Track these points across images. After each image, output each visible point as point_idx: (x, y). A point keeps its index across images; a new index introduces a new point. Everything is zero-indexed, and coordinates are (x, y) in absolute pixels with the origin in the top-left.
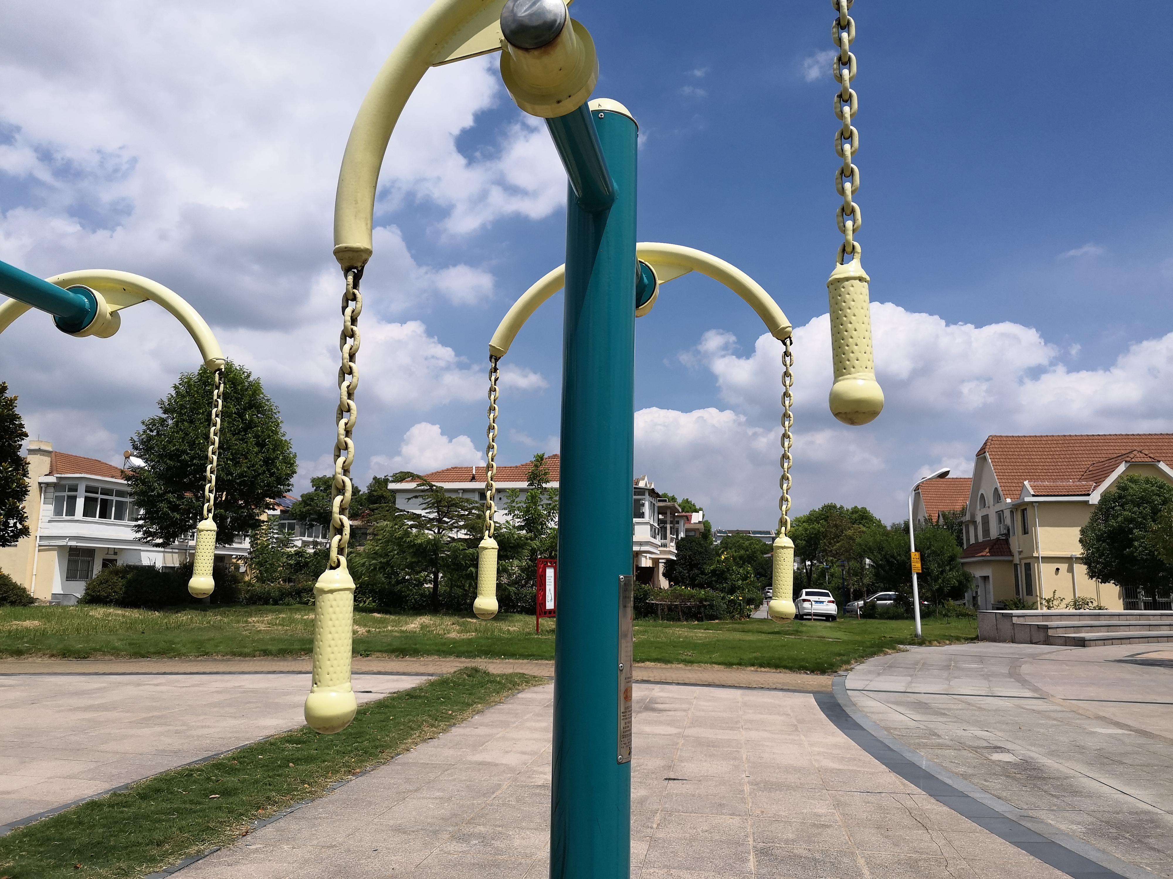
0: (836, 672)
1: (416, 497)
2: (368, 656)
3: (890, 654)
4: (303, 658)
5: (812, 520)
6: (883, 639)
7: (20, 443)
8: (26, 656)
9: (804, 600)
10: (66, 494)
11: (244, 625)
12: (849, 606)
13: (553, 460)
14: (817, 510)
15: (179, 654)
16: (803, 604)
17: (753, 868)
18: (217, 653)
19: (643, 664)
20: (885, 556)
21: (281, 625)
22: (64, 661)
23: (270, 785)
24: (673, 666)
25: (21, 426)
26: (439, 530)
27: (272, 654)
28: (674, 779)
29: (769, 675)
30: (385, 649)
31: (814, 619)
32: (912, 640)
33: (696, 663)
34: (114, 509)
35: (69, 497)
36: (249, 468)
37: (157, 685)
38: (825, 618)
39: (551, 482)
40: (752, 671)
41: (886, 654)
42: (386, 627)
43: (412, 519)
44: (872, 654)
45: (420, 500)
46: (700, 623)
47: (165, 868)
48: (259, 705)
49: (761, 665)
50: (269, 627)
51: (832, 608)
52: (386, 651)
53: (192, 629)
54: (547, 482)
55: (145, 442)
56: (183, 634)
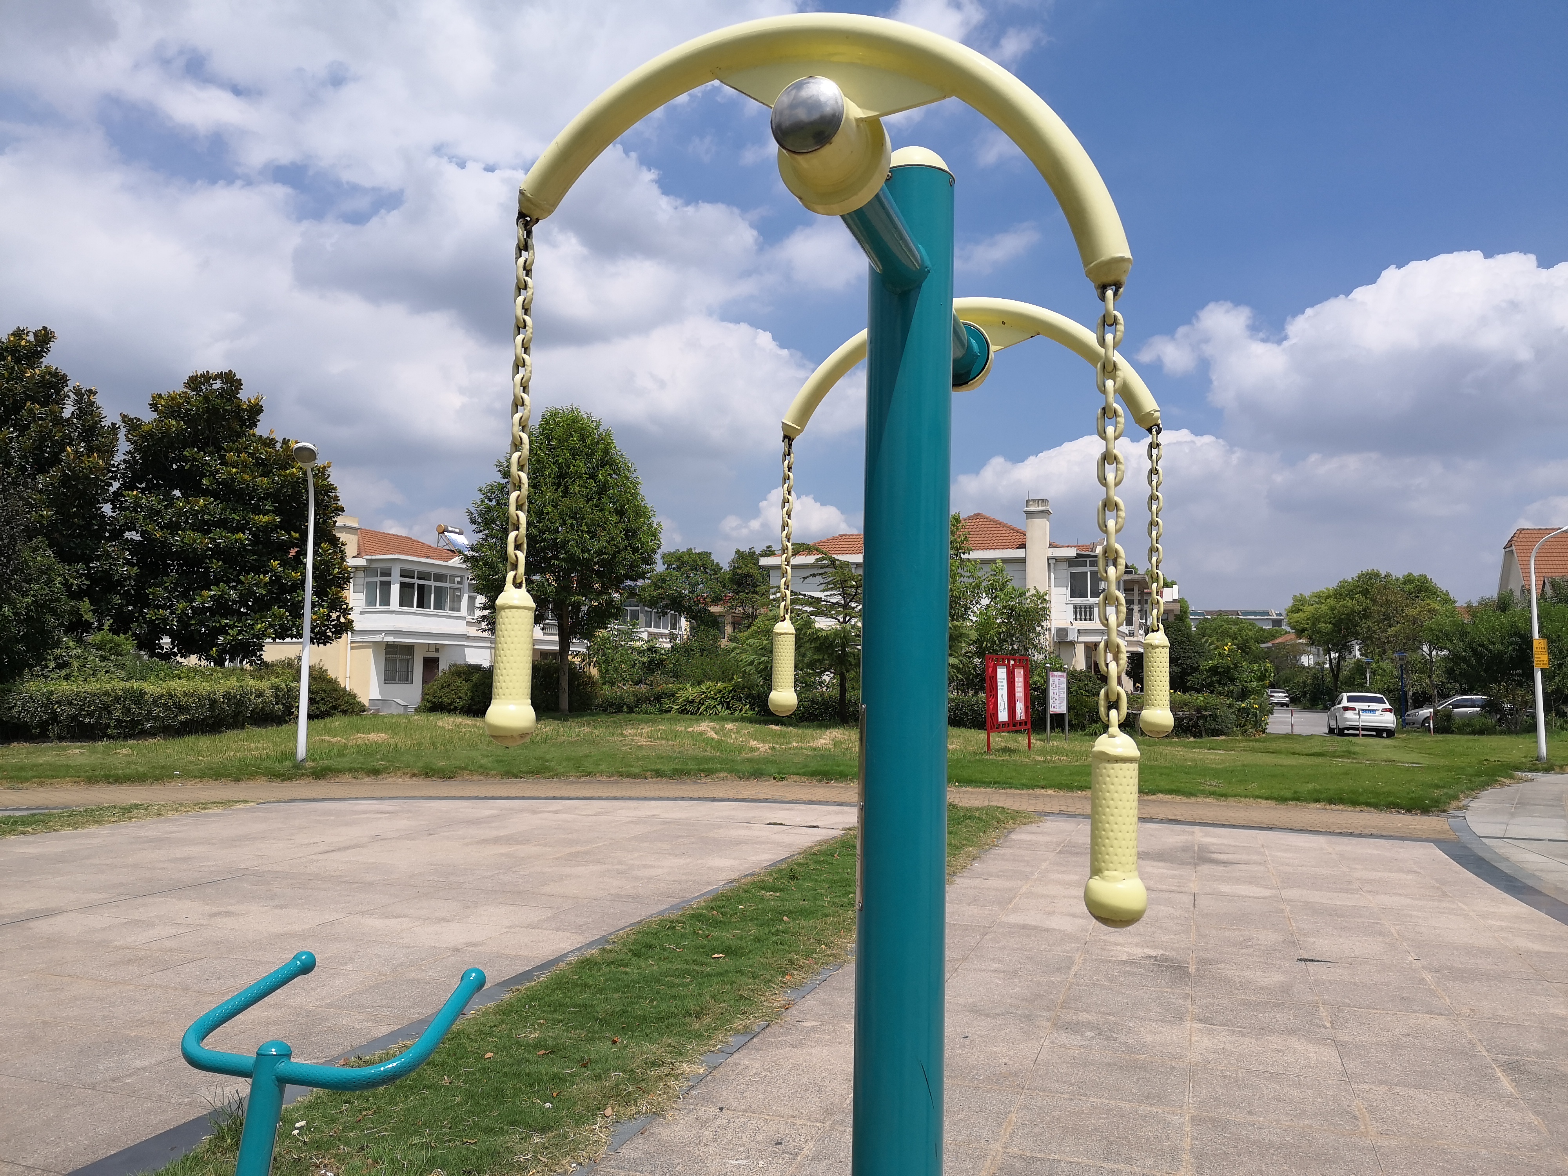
0: (1445, 811)
1: (814, 575)
2: (782, 779)
3: (1508, 786)
4: (704, 780)
5: (1341, 595)
6: (1485, 763)
7: (334, 519)
8: (385, 776)
9: (1346, 709)
10: (379, 579)
11: (621, 739)
12: (1408, 715)
13: (974, 521)
14: (1350, 580)
15: (557, 775)
16: (1343, 714)
17: (1513, 1091)
18: (602, 773)
19: (1154, 797)
20: (1469, 644)
21: (663, 739)
22: (428, 782)
23: (781, 944)
24: (1199, 800)
25: (336, 499)
26: (845, 618)
27: (666, 776)
28: (1312, 961)
29: (1345, 814)
30: (803, 770)
31: (1363, 735)
32: (1533, 765)
33: (1232, 796)
34: (433, 596)
35: (382, 583)
36: (609, 542)
37: (556, 812)
38: (1374, 733)
39: (975, 551)
40: (1319, 809)
41: (1503, 785)
42: (790, 743)
43: (811, 604)
44: (1484, 786)
45: (818, 579)
46: (1198, 740)
47: (719, 1046)
48: (693, 840)
49: (1331, 802)
50: (651, 741)
51: (1388, 720)
52: (804, 774)
53: (561, 743)
54: (969, 550)
55: (484, 514)
56: (552, 749)
